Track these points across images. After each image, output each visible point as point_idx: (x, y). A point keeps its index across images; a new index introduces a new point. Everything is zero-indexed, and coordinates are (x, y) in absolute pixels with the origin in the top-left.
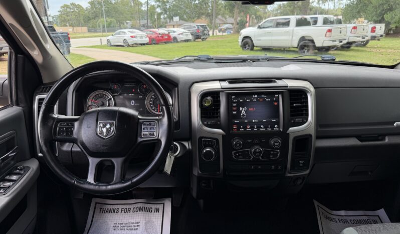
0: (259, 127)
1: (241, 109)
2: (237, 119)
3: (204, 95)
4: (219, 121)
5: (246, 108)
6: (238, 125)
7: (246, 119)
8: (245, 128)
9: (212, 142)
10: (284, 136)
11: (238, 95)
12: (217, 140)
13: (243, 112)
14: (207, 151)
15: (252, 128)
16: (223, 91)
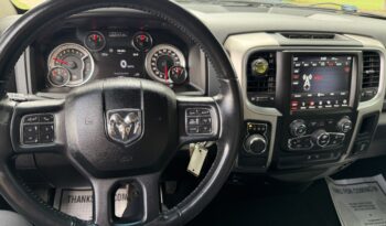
0: (324, 104)
1: (304, 77)
2: (298, 92)
3: (254, 56)
4: (274, 96)
5: (310, 76)
6: (299, 101)
7: (309, 92)
8: (308, 105)
9: (261, 127)
10: (353, 113)
11: (302, 56)
12: (269, 124)
13: (307, 83)
14: (255, 142)
15: (317, 104)
16: (280, 50)
